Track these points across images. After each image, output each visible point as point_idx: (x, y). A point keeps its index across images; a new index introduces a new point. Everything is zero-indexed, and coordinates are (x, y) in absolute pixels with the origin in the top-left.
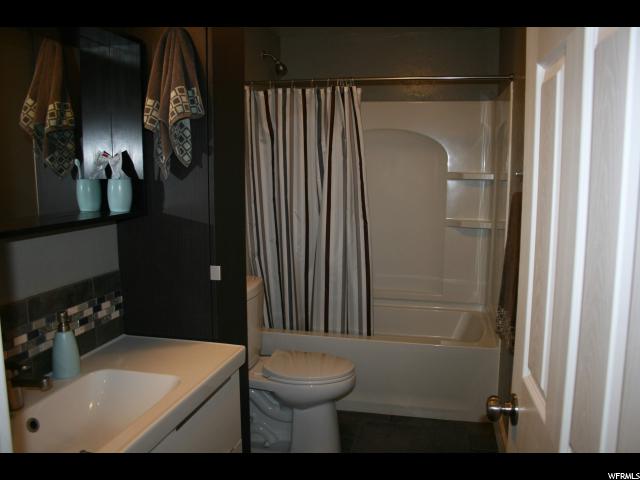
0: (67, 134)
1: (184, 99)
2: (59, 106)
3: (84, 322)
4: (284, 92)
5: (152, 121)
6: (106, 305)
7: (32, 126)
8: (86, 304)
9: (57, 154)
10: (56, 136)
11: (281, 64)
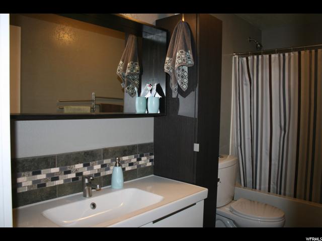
0: (136, 77)
1: (183, 56)
2: (132, 63)
3: (131, 164)
4: (258, 58)
5: (168, 68)
6: (144, 158)
7: (121, 73)
8: (133, 156)
9: (131, 86)
10: (130, 77)
11: (259, 44)
